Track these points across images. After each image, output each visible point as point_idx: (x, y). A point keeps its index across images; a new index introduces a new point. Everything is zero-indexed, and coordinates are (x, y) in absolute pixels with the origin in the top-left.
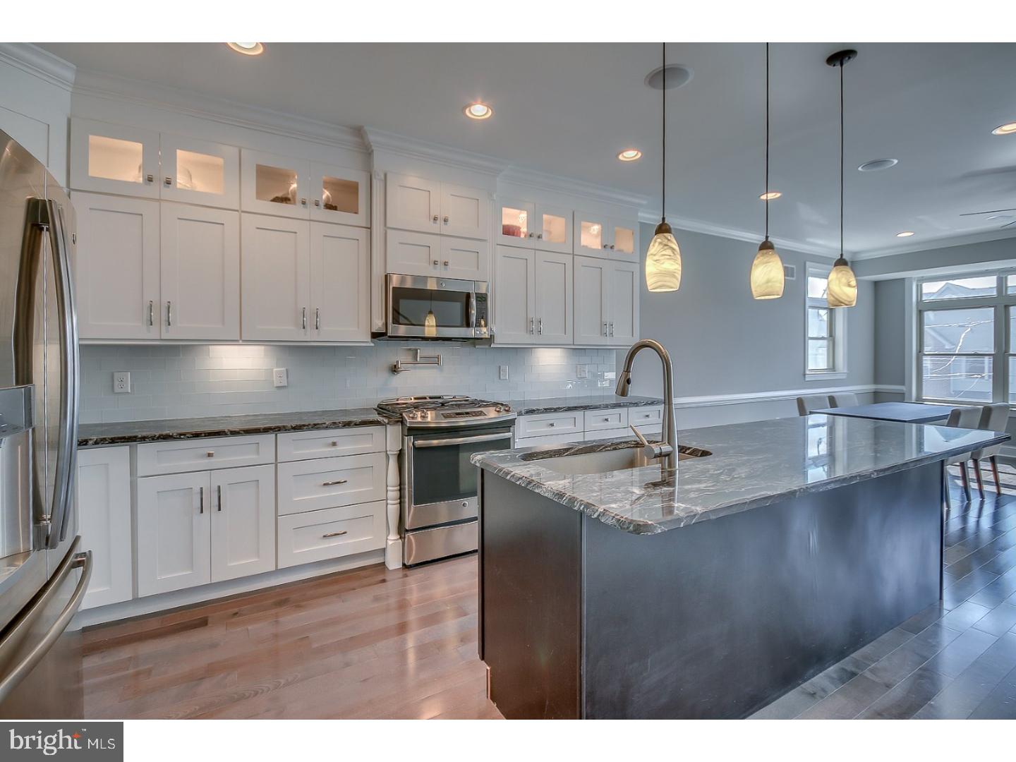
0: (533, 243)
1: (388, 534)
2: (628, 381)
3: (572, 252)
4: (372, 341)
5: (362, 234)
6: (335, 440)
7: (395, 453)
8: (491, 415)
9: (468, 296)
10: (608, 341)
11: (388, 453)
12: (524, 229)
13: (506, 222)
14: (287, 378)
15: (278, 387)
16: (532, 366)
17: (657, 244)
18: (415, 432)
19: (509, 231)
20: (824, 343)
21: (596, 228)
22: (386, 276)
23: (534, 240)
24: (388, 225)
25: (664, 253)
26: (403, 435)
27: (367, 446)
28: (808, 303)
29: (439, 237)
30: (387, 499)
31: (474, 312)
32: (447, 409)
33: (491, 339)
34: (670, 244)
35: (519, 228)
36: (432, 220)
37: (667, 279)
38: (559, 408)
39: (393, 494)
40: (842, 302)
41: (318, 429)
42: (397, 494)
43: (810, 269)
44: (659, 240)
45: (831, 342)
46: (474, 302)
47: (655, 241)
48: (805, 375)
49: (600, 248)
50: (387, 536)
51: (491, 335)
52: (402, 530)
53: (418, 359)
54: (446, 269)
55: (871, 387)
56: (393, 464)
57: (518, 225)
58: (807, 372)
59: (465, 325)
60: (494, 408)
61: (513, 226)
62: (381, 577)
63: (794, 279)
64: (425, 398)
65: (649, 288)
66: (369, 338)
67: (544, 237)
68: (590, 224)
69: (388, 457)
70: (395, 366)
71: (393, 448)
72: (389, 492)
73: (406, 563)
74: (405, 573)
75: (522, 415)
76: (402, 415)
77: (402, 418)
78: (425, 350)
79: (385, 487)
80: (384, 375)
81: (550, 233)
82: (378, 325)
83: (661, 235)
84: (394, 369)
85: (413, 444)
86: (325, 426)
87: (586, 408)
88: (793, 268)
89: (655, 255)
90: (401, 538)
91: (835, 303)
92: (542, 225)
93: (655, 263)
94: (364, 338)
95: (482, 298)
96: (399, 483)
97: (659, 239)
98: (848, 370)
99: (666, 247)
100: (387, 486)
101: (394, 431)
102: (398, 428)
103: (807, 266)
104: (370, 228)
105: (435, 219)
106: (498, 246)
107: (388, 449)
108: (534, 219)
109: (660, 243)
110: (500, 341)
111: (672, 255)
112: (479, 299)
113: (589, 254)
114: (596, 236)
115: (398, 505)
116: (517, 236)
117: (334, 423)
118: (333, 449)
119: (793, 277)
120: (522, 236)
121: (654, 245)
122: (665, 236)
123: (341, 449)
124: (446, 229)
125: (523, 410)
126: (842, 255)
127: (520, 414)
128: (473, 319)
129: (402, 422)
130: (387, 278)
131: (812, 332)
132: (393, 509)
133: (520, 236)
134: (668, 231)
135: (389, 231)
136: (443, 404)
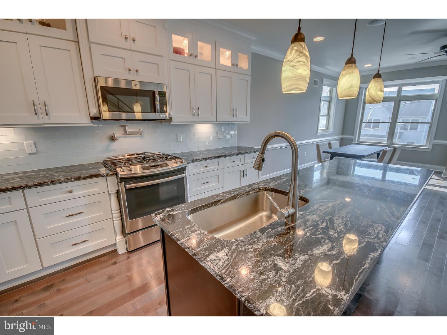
0: (192, 60)
1: (116, 236)
2: (263, 160)
3: (215, 67)
4: (91, 122)
5: (72, 46)
6: (70, 189)
7: (115, 192)
8: (173, 165)
9: (154, 93)
10: (234, 119)
11: (110, 192)
12: (187, 51)
13: (175, 45)
14: (36, 147)
15: (30, 154)
16: (194, 133)
17: (294, 52)
18: (125, 180)
19: (177, 51)
20: (326, 117)
21: (228, 53)
22: (94, 78)
23: (193, 58)
24: (91, 40)
25: (300, 59)
26: (118, 182)
27: (95, 190)
28: (322, 99)
29: (130, 52)
30: (113, 218)
31: (158, 103)
32: (145, 164)
33: (171, 119)
34: (304, 52)
35: (184, 50)
36: (124, 39)
37: (301, 82)
38: (210, 158)
39: (116, 214)
40: (375, 101)
41: (55, 183)
42: (119, 214)
43: (325, 82)
44: (296, 48)
45: (328, 117)
46: (157, 96)
47: (292, 49)
48: (317, 132)
49: (230, 66)
50: (116, 237)
51: (170, 117)
52: (124, 234)
53: (127, 132)
54: (137, 75)
55: (340, 137)
56: (114, 199)
57: (183, 48)
58: (318, 131)
59: (153, 112)
60: (174, 161)
61: (180, 48)
62: (113, 261)
63: (318, 86)
64: (134, 155)
65: (283, 90)
66: (89, 120)
67: (199, 57)
68: (225, 50)
69: (110, 194)
70: (113, 136)
71: (113, 190)
72: (113, 214)
73: (128, 250)
74: (128, 255)
75: (190, 163)
76: (115, 170)
77: (116, 172)
78: (130, 127)
79: (110, 212)
80: (106, 142)
81: (202, 54)
82: (94, 112)
83: (297, 44)
84: (112, 139)
85: (125, 187)
86: (61, 181)
87: (224, 156)
88: (318, 81)
89: (292, 61)
90: (124, 237)
91: (371, 101)
92: (197, 49)
93: (291, 68)
94: (85, 121)
95: (163, 95)
96: (119, 208)
97: (296, 46)
98: (334, 130)
99: (301, 55)
100: (112, 211)
101: (112, 180)
102: (114, 178)
103: (323, 80)
104: (78, 42)
105: (126, 38)
106: (171, 61)
107: (109, 190)
108: (193, 45)
109: (297, 51)
110: (175, 121)
111: (306, 61)
112: (161, 95)
113: (225, 69)
114: (228, 58)
115: (121, 220)
116: (183, 55)
117: (68, 179)
118: (70, 194)
119: (317, 85)
120: (186, 55)
121: (291, 53)
122: (300, 45)
123: (76, 193)
124: (134, 47)
125: (190, 159)
126: (379, 71)
127: (189, 163)
128: (158, 107)
129: (116, 174)
130: (95, 79)
131: (322, 113)
132: (117, 223)
133: (184, 55)
134: (303, 40)
135: (92, 45)
136: (144, 158)
